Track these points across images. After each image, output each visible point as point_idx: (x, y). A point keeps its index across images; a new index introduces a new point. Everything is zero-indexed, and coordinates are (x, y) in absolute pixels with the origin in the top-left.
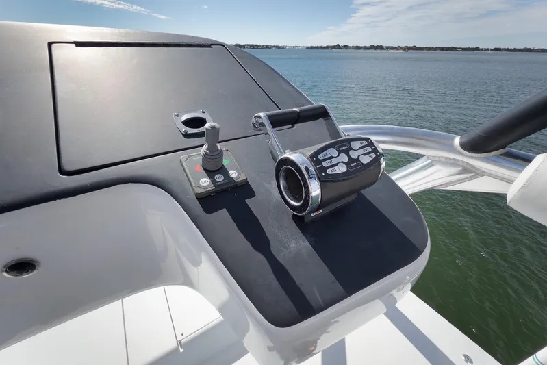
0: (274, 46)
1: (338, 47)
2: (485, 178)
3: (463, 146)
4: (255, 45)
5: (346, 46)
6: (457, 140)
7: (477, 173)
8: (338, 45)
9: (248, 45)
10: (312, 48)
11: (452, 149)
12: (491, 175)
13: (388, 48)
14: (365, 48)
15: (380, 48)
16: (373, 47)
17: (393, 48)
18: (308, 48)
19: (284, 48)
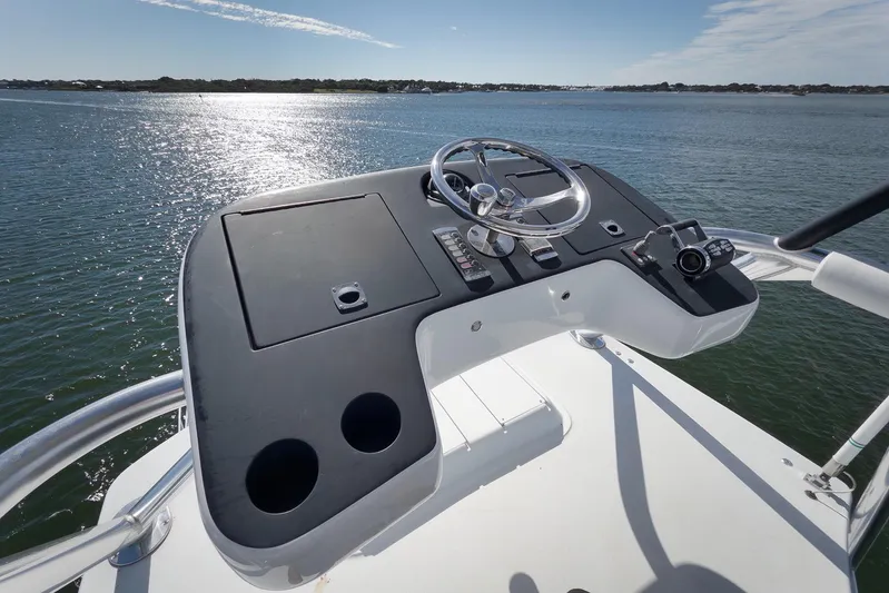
0: (548, 87)
1: (664, 87)
2: (798, 269)
3: (781, 245)
4: (518, 86)
5: (680, 87)
6: (776, 240)
7: (792, 266)
8: (665, 84)
9: (505, 85)
10: (616, 89)
11: (772, 246)
12: (803, 267)
13: (766, 89)
14: (719, 89)
15: (751, 88)
16: (735, 88)
17: (777, 89)
18: (607, 89)
19: (567, 89)
